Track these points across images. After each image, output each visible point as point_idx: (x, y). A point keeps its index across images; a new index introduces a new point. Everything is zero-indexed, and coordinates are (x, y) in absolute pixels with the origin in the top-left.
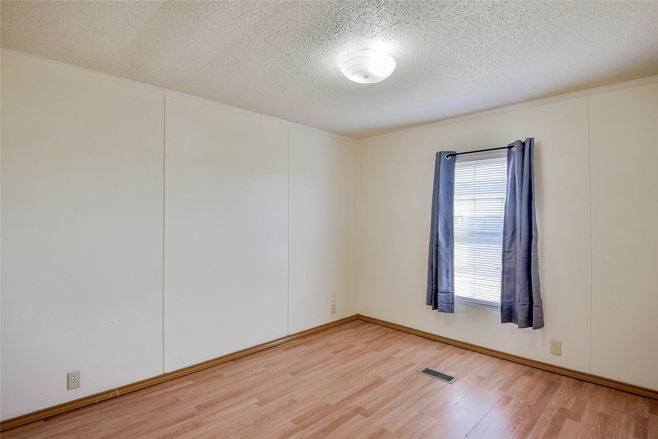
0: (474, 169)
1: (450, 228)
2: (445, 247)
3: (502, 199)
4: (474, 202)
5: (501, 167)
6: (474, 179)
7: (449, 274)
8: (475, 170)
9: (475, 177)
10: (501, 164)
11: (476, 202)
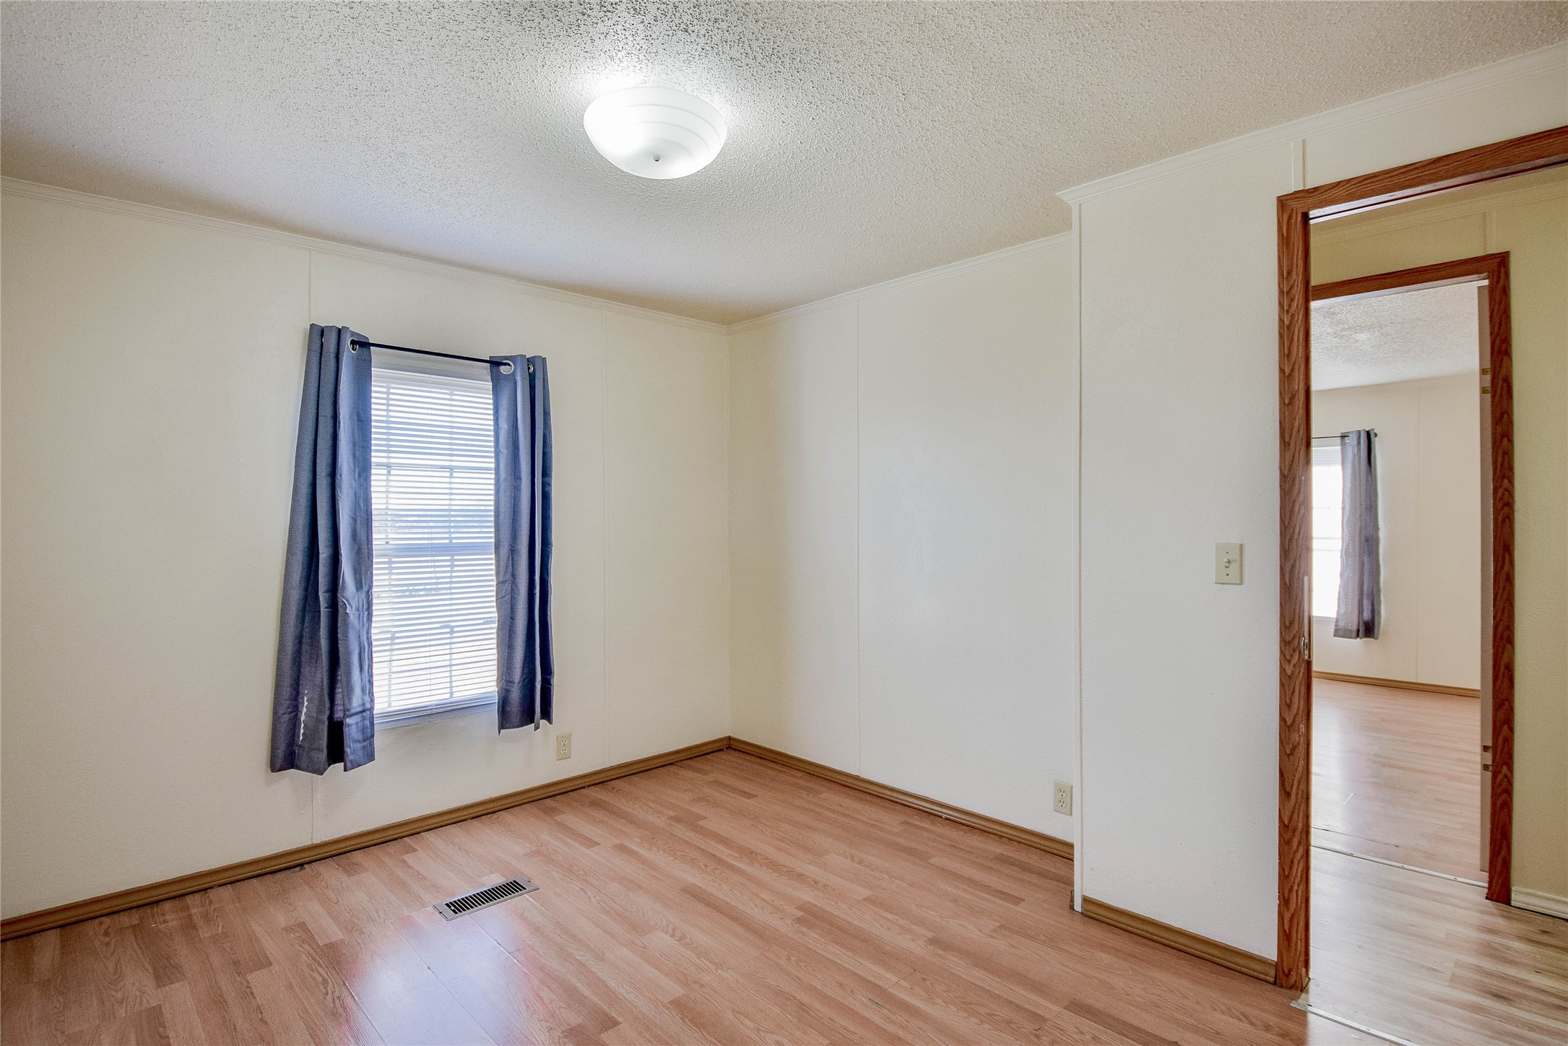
0: (385, 390)
1: (364, 538)
2: (355, 590)
3: (452, 469)
4: (385, 472)
5: (448, 397)
6: (385, 413)
7: (364, 660)
8: (388, 393)
9: (388, 411)
10: (448, 392)
11: (392, 472)
